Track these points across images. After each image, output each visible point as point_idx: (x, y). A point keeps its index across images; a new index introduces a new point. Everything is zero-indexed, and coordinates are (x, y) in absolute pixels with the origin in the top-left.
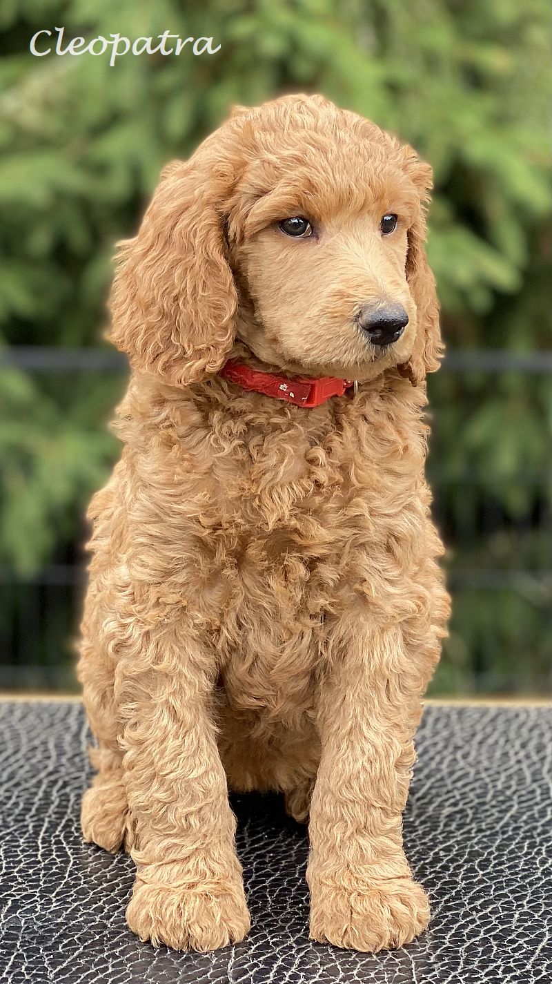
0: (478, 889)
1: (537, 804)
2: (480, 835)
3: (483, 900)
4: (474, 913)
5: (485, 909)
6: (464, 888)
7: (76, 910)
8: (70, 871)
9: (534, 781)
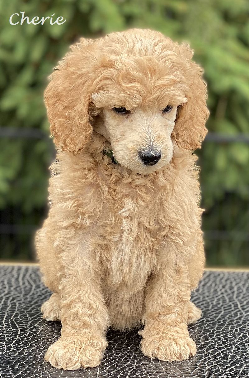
0: (210, 345)
1: (233, 311)
2: (208, 323)
3: (213, 349)
4: (209, 355)
5: (215, 353)
6: (204, 345)
7: (23, 350)
8: (19, 334)
9: (230, 301)
